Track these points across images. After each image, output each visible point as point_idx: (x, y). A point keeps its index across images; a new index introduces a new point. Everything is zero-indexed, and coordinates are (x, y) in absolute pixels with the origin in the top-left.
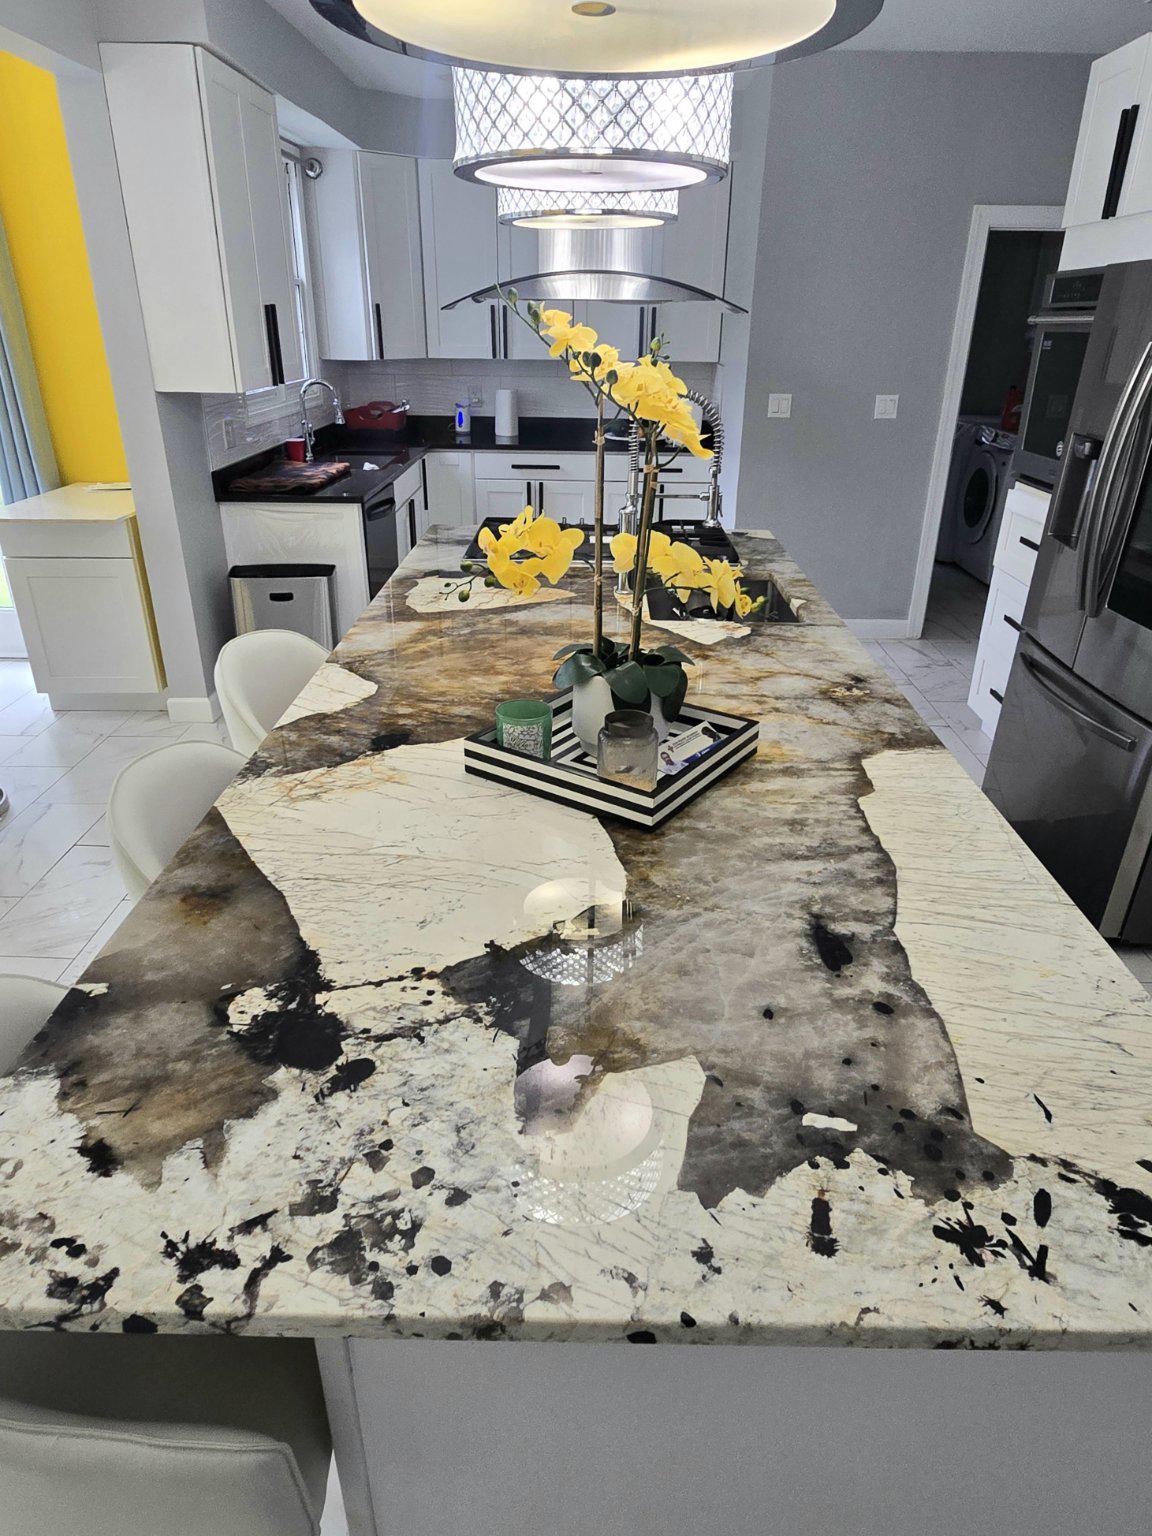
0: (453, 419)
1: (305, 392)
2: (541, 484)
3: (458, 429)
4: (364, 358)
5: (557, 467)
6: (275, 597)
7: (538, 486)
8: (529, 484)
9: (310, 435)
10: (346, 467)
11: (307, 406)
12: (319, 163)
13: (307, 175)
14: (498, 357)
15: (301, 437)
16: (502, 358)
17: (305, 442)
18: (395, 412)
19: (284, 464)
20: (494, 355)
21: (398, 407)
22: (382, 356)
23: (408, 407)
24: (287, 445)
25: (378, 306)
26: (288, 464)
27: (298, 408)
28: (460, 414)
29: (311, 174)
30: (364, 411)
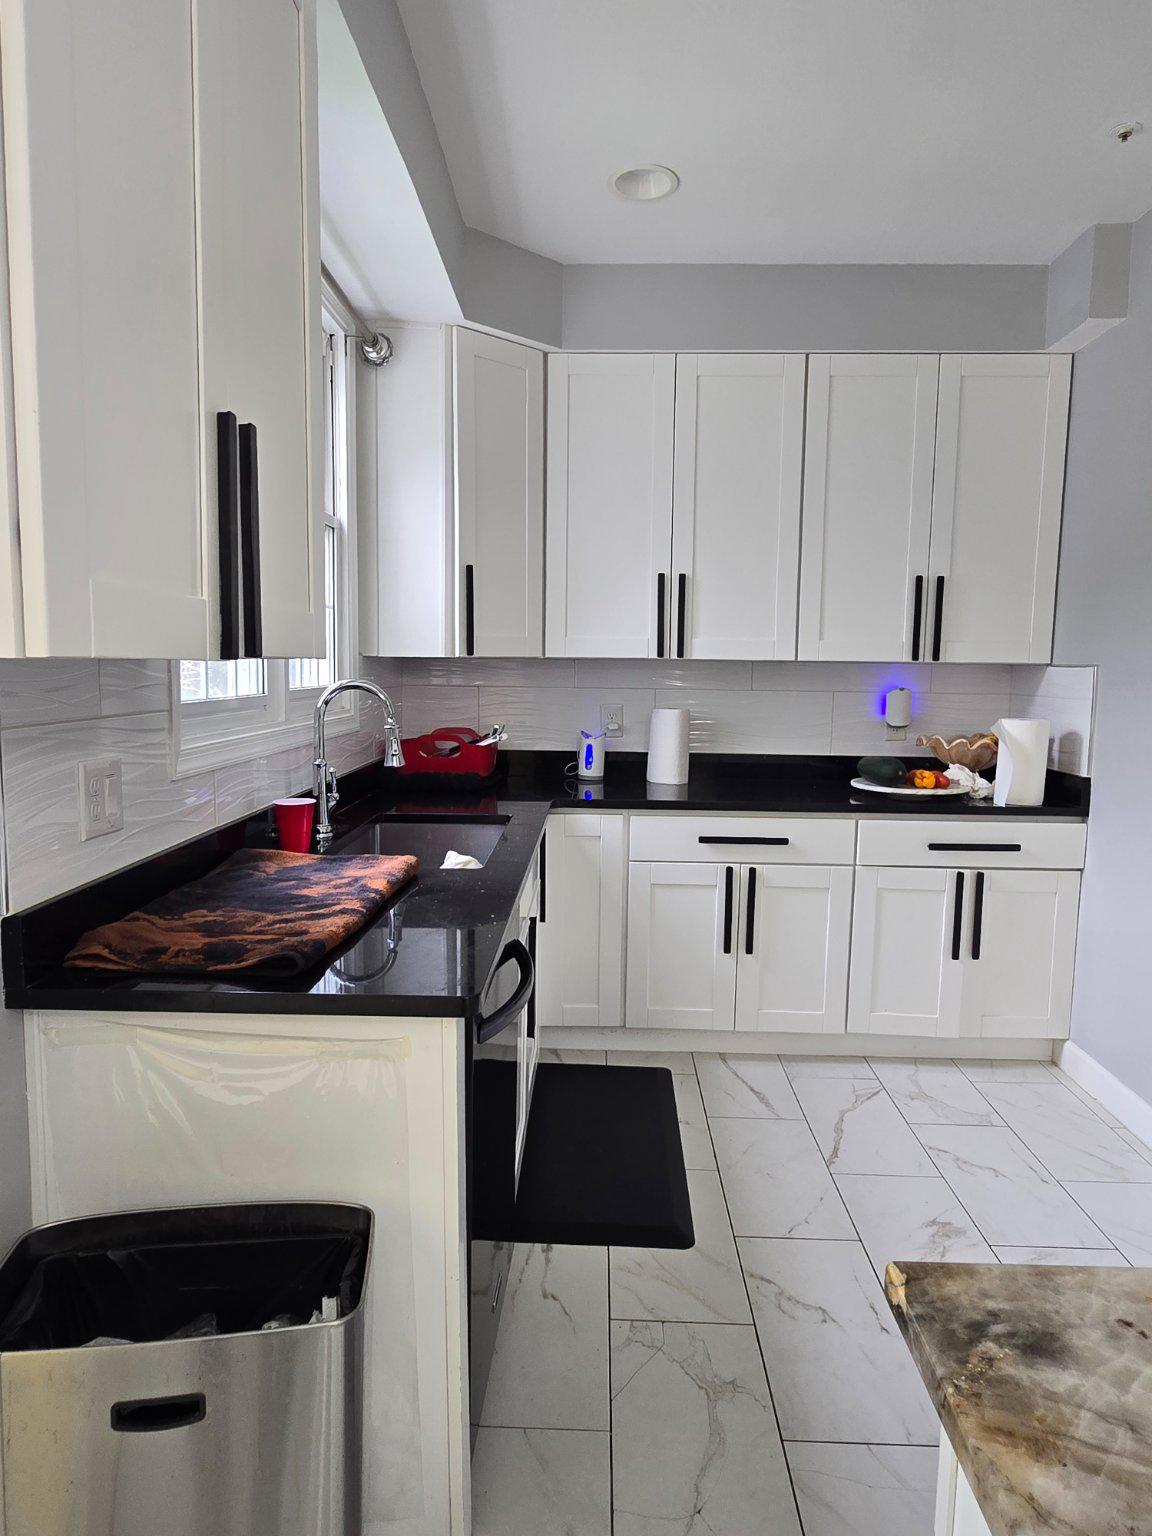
0: (572, 756)
1: (326, 703)
2: (753, 872)
3: (583, 771)
4: (440, 653)
5: (784, 842)
6: (133, 1416)
7: (745, 875)
8: (730, 871)
9: (329, 788)
10: (411, 867)
11: (328, 732)
12: (388, 340)
13: (367, 360)
14: (666, 656)
15: (308, 794)
16: (674, 656)
17: (316, 806)
18: (483, 743)
19: (262, 858)
20: (661, 653)
21: (486, 737)
22: (470, 649)
23: (504, 736)
24: (278, 810)
25: (470, 569)
26: (270, 858)
27: (310, 737)
28: (589, 748)
29: (373, 355)
30: (426, 742)
